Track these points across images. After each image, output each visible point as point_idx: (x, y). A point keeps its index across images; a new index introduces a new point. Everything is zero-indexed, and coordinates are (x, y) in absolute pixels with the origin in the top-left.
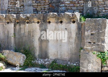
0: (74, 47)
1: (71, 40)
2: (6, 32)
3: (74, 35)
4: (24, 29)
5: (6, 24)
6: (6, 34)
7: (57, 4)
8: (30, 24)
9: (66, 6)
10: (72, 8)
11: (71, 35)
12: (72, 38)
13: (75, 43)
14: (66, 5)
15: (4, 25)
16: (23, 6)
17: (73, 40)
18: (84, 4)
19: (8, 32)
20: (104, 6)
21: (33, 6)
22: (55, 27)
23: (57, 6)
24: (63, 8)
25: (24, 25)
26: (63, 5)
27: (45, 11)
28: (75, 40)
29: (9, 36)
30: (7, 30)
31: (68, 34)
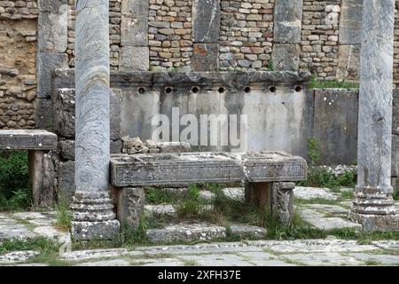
0: (298, 137)
1: (292, 125)
2: (136, 115)
3: (298, 115)
4: (185, 105)
5: (136, 95)
6: (136, 118)
7: (214, 45)
8: (203, 95)
9: (234, 52)
10: (247, 56)
11: (293, 114)
12: (295, 120)
13: (300, 130)
14: (234, 48)
15: (132, 97)
16: (119, 45)
17: (296, 125)
18: (272, 48)
19: (142, 113)
20: (313, 54)
21: (149, 46)
22: (261, 100)
23: (212, 49)
24: (228, 56)
25: (186, 97)
26: (228, 48)
27: (183, 60)
28: (302, 124)
29: (145, 123)
30: (139, 108)
31: (288, 114)
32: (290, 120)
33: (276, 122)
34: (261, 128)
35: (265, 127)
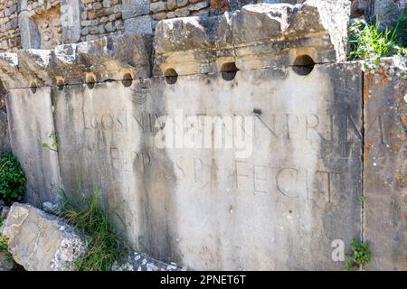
0: (308, 227)
1: (288, 185)
2: (34, 127)
4: (83, 113)
5: (29, 95)
6: (34, 134)
8: (100, 90)
19: (38, 125)
21: (151, 13)
30: (34, 118)
32: (281, 167)
33: (240, 168)
34: (206, 177)
35: (214, 177)
